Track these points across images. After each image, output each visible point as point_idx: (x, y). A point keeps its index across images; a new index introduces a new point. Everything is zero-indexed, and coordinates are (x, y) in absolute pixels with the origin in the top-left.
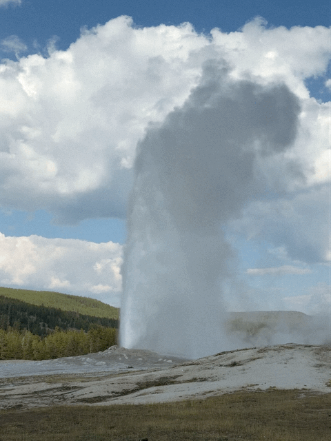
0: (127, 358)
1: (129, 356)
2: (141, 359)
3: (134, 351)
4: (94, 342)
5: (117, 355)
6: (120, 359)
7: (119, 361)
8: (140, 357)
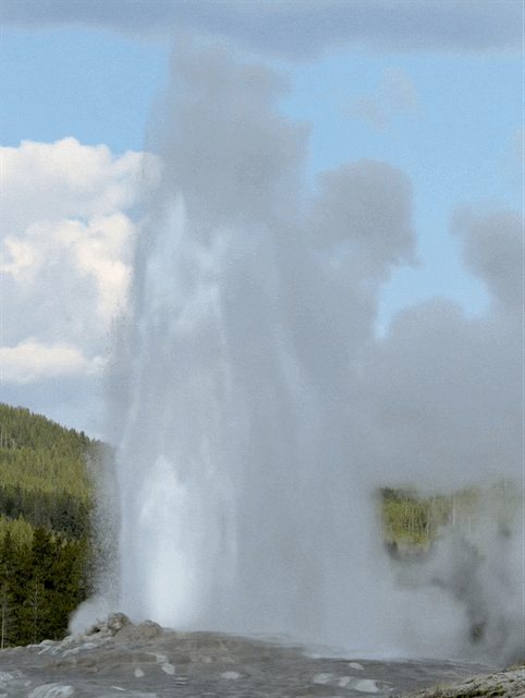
0: (169, 669)
1: (181, 661)
2: (232, 675)
3: (205, 640)
4: (19, 599)
5: (125, 657)
6: (139, 673)
7: (131, 683)
8: (230, 667)
